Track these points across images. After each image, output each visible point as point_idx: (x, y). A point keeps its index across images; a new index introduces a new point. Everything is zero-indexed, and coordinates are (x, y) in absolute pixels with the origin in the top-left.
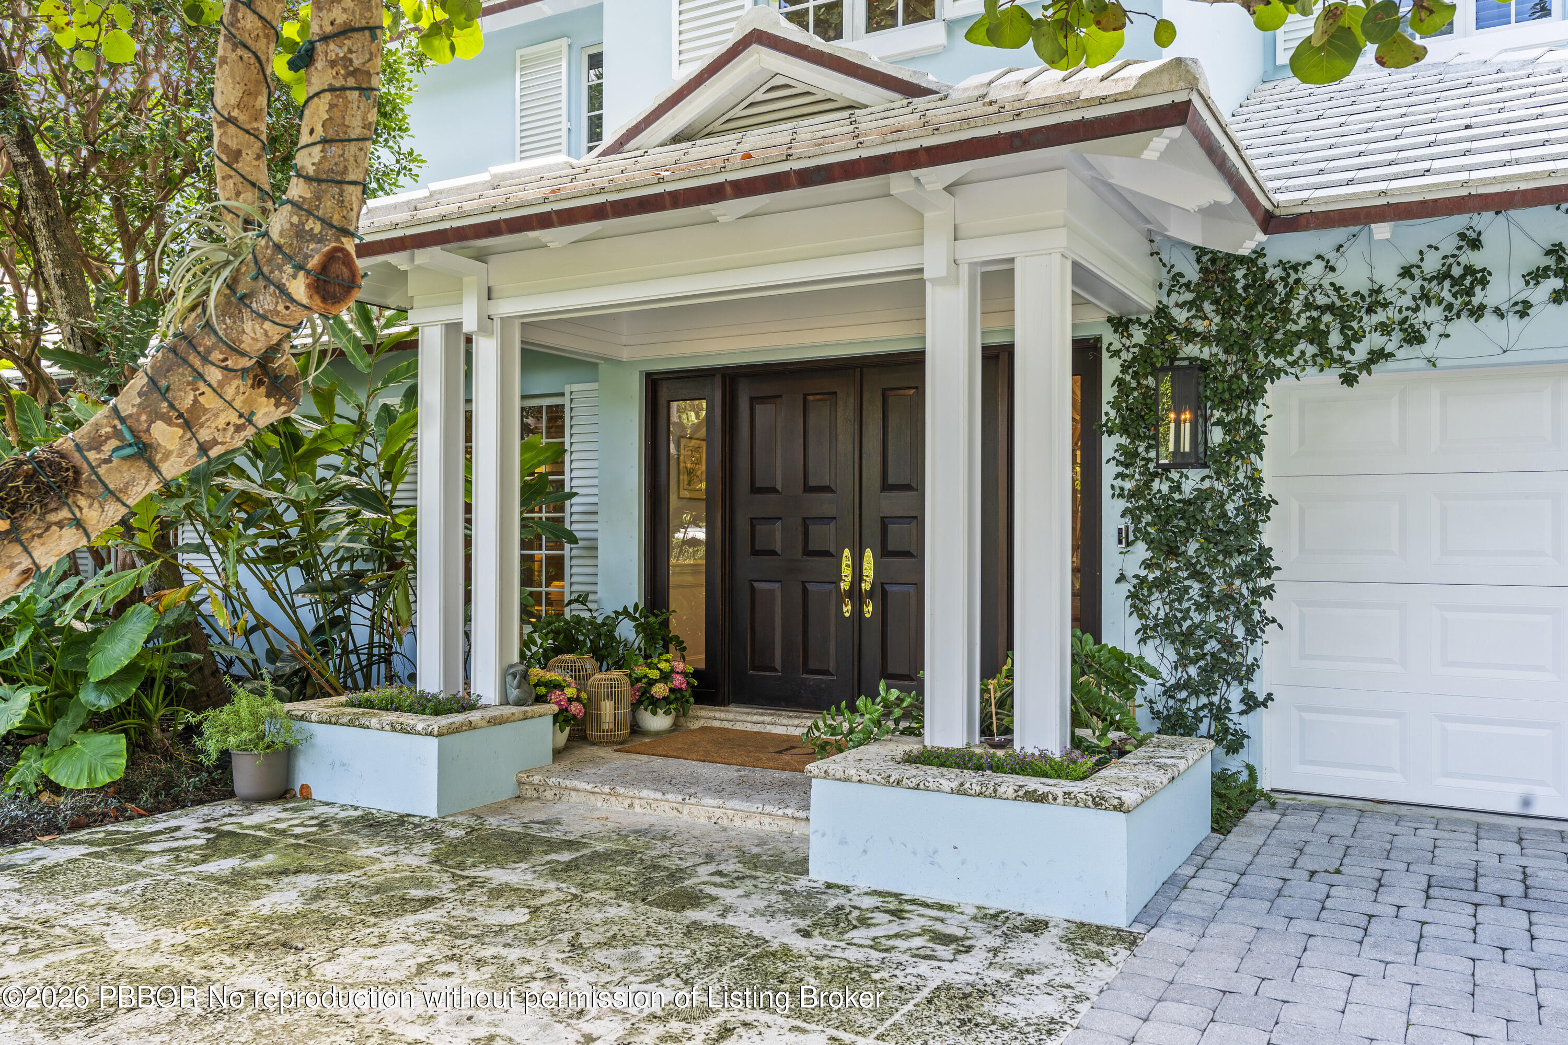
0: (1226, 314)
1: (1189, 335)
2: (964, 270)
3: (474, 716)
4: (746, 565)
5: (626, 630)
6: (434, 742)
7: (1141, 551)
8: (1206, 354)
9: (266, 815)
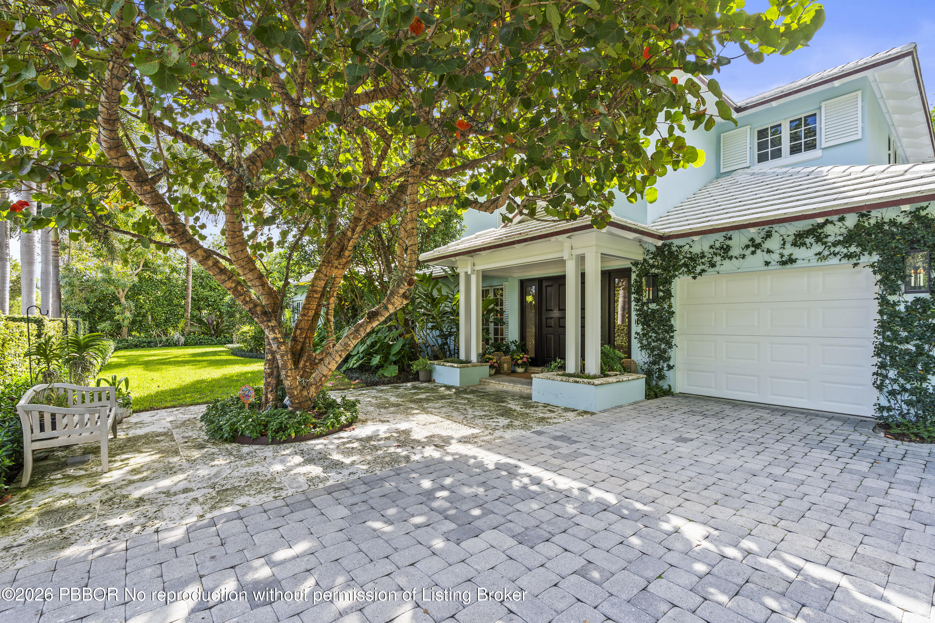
0: (664, 260)
1: (653, 266)
2: (574, 257)
3: (469, 365)
4: (545, 330)
5: (513, 347)
6: (459, 369)
7: (640, 327)
8: (656, 271)
9: (424, 385)
